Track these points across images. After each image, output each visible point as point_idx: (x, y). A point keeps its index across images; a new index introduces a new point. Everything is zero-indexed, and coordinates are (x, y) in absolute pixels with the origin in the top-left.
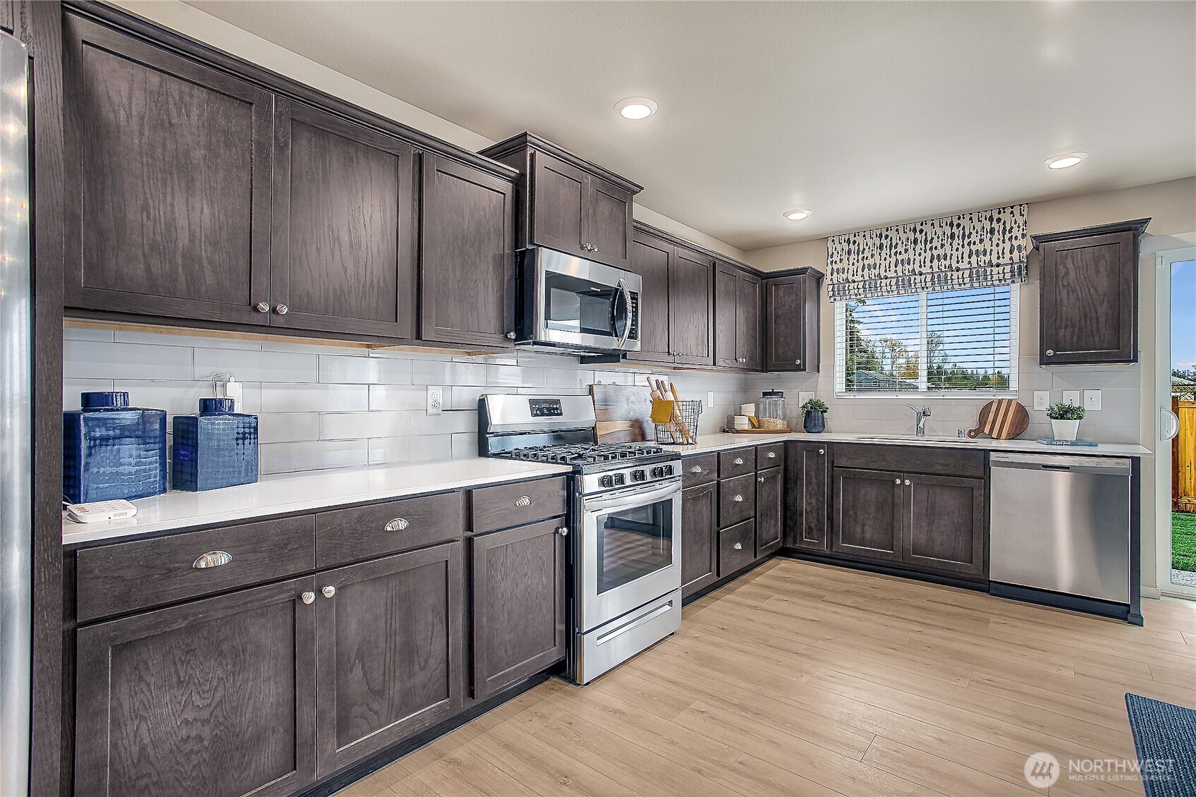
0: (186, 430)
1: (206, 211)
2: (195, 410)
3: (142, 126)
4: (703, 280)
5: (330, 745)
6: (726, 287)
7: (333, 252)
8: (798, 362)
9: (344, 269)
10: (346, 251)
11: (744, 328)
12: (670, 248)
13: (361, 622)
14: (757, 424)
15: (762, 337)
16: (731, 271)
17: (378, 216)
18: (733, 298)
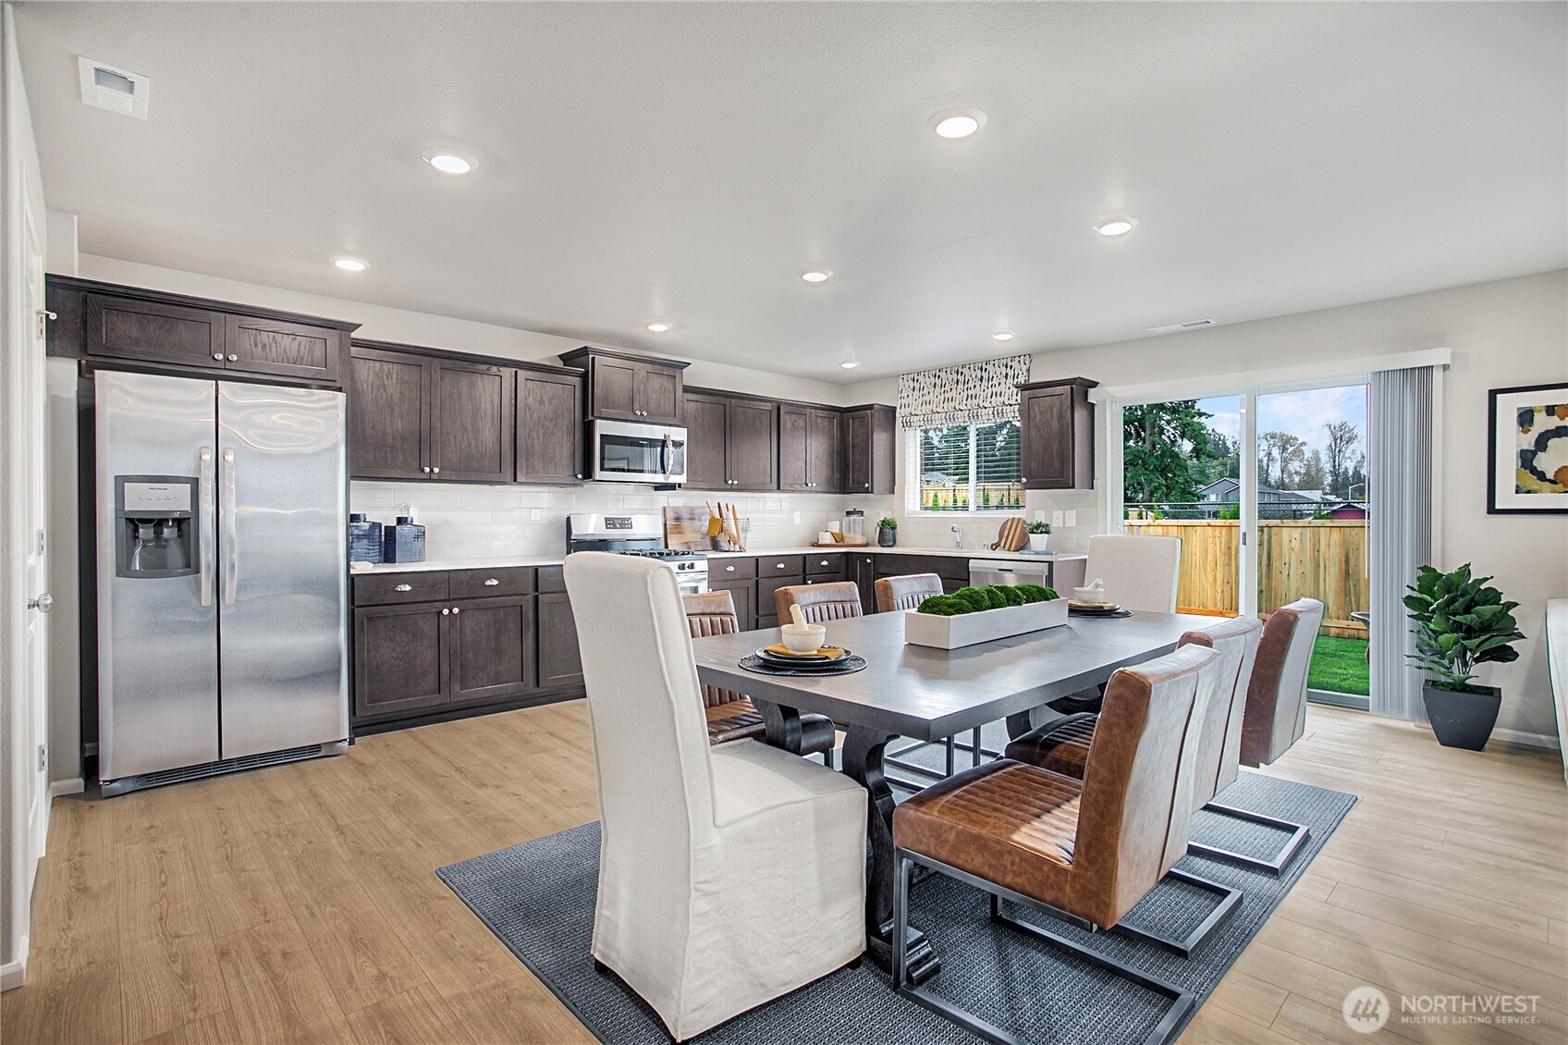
0: (390, 532)
1: (400, 424)
2: (394, 524)
3: (372, 388)
4: (766, 423)
5: (456, 687)
6: (793, 425)
7: (463, 437)
8: (867, 485)
9: (470, 445)
10: (470, 435)
11: (817, 457)
12: (727, 401)
13: (472, 630)
14: (839, 539)
15: (840, 464)
16: (800, 410)
17: (489, 412)
18: (803, 433)
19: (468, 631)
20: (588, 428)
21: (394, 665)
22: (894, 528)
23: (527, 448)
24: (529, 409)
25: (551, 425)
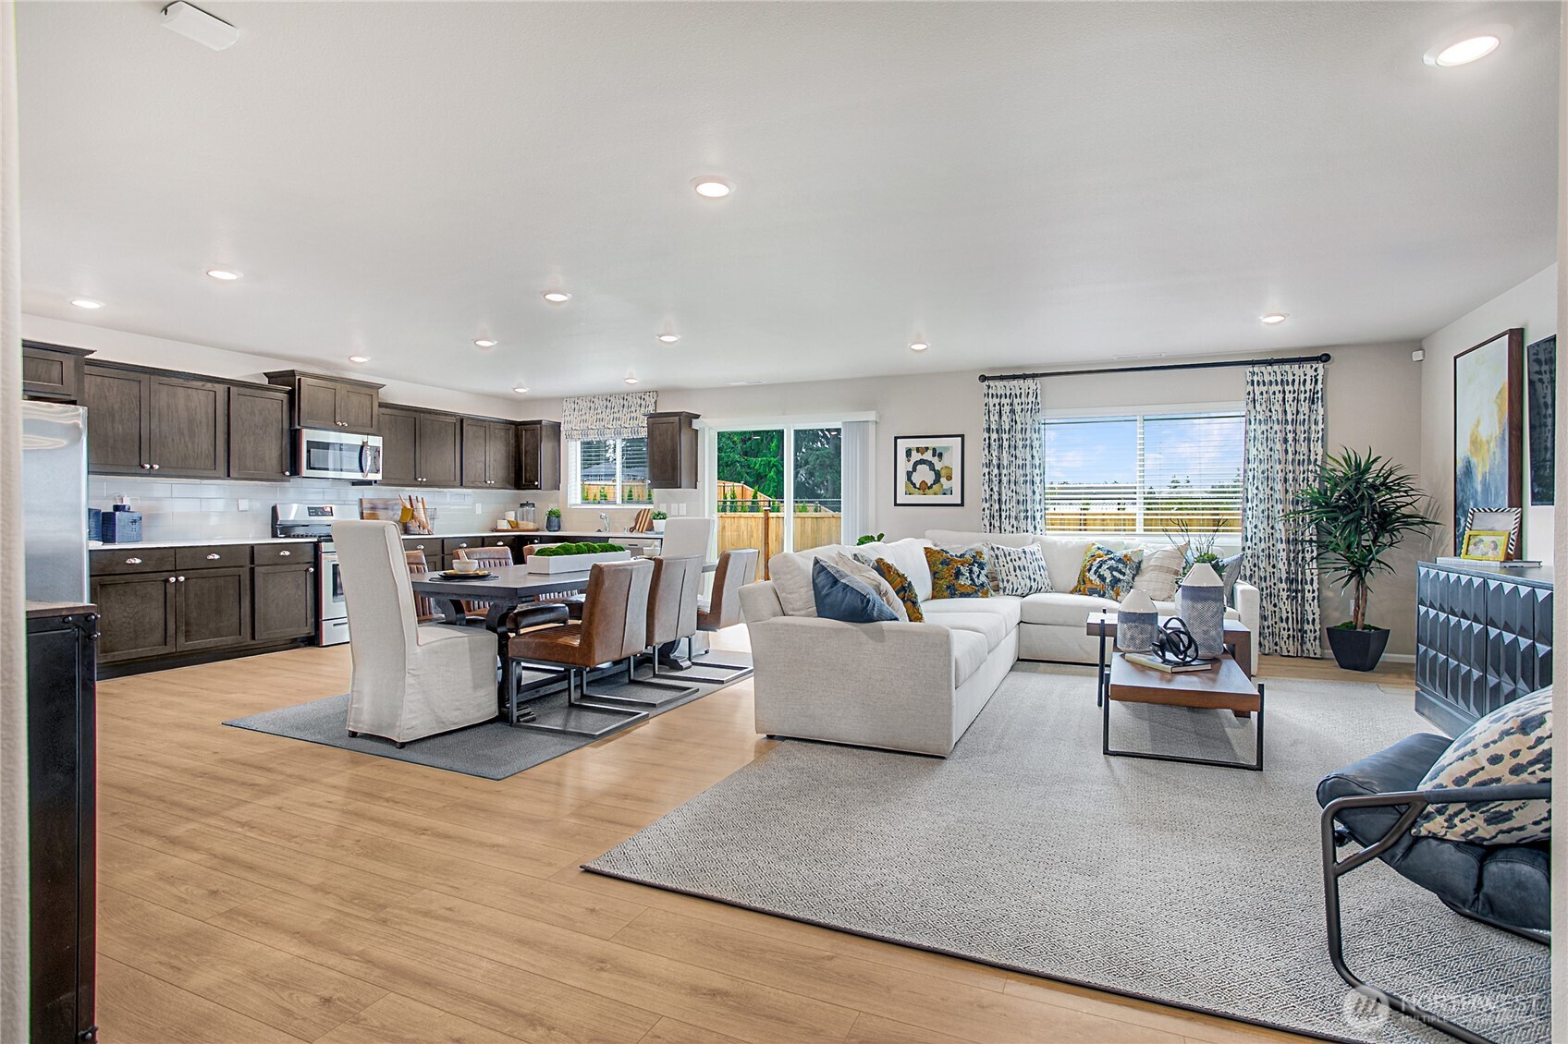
0: (108, 517)
1: (121, 428)
3: (94, 399)
4: (451, 432)
5: (181, 639)
6: (474, 434)
7: (180, 440)
8: (536, 483)
9: (187, 447)
10: (187, 439)
11: (495, 460)
12: (417, 415)
13: (196, 595)
14: (514, 526)
15: (515, 466)
16: (480, 423)
17: (204, 420)
18: (483, 441)
19: (192, 595)
20: (294, 437)
21: (124, 623)
22: (558, 517)
23: (239, 450)
24: (241, 419)
25: (261, 432)
